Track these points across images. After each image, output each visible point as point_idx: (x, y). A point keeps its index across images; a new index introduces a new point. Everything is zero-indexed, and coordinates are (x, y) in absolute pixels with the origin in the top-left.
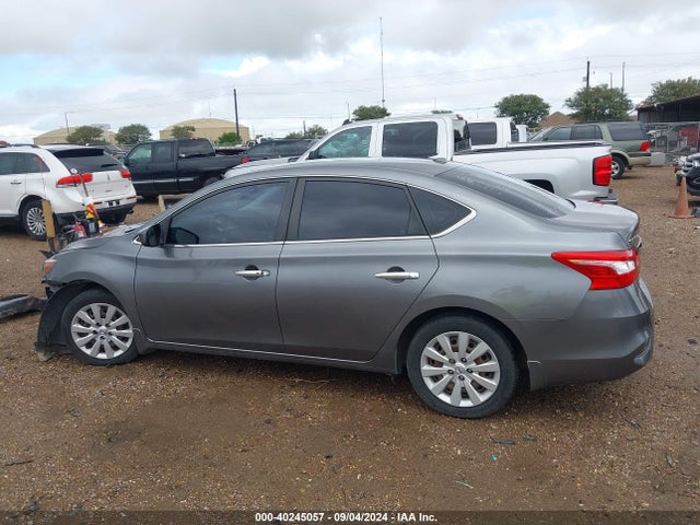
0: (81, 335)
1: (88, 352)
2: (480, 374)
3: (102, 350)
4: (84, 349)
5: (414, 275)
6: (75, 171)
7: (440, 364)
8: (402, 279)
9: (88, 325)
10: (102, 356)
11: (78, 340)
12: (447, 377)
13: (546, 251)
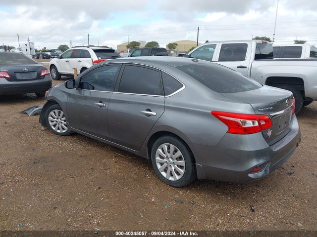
0: (52, 122)
1: (54, 129)
2: (178, 166)
3: (59, 129)
4: (53, 127)
5: (154, 114)
6: (100, 58)
7: (163, 158)
8: (149, 115)
9: (54, 118)
10: (59, 131)
11: (51, 123)
12: (165, 165)
13: (209, 110)
